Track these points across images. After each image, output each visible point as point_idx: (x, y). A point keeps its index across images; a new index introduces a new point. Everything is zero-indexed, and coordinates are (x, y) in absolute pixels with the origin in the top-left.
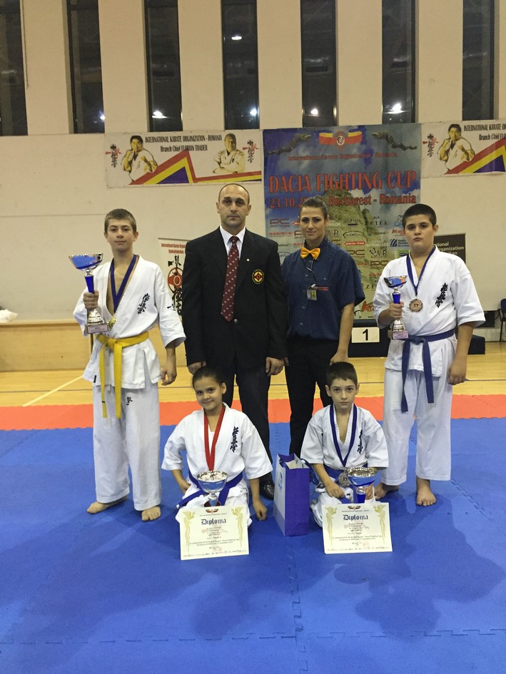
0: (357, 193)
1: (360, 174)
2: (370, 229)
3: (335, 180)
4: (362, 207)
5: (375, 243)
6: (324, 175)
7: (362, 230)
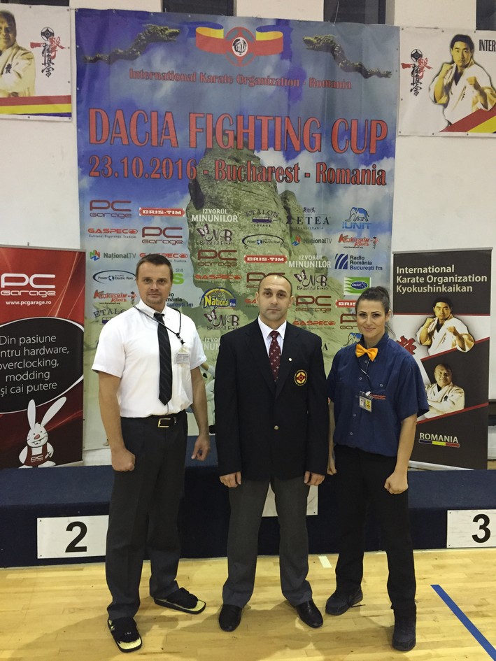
0: (271, 158)
1: (278, 120)
2: (296, 232)
3: (227, 126)
4: (281, 187)
5: (306, 260)
6: (205, 115)
7: (279, 233)
